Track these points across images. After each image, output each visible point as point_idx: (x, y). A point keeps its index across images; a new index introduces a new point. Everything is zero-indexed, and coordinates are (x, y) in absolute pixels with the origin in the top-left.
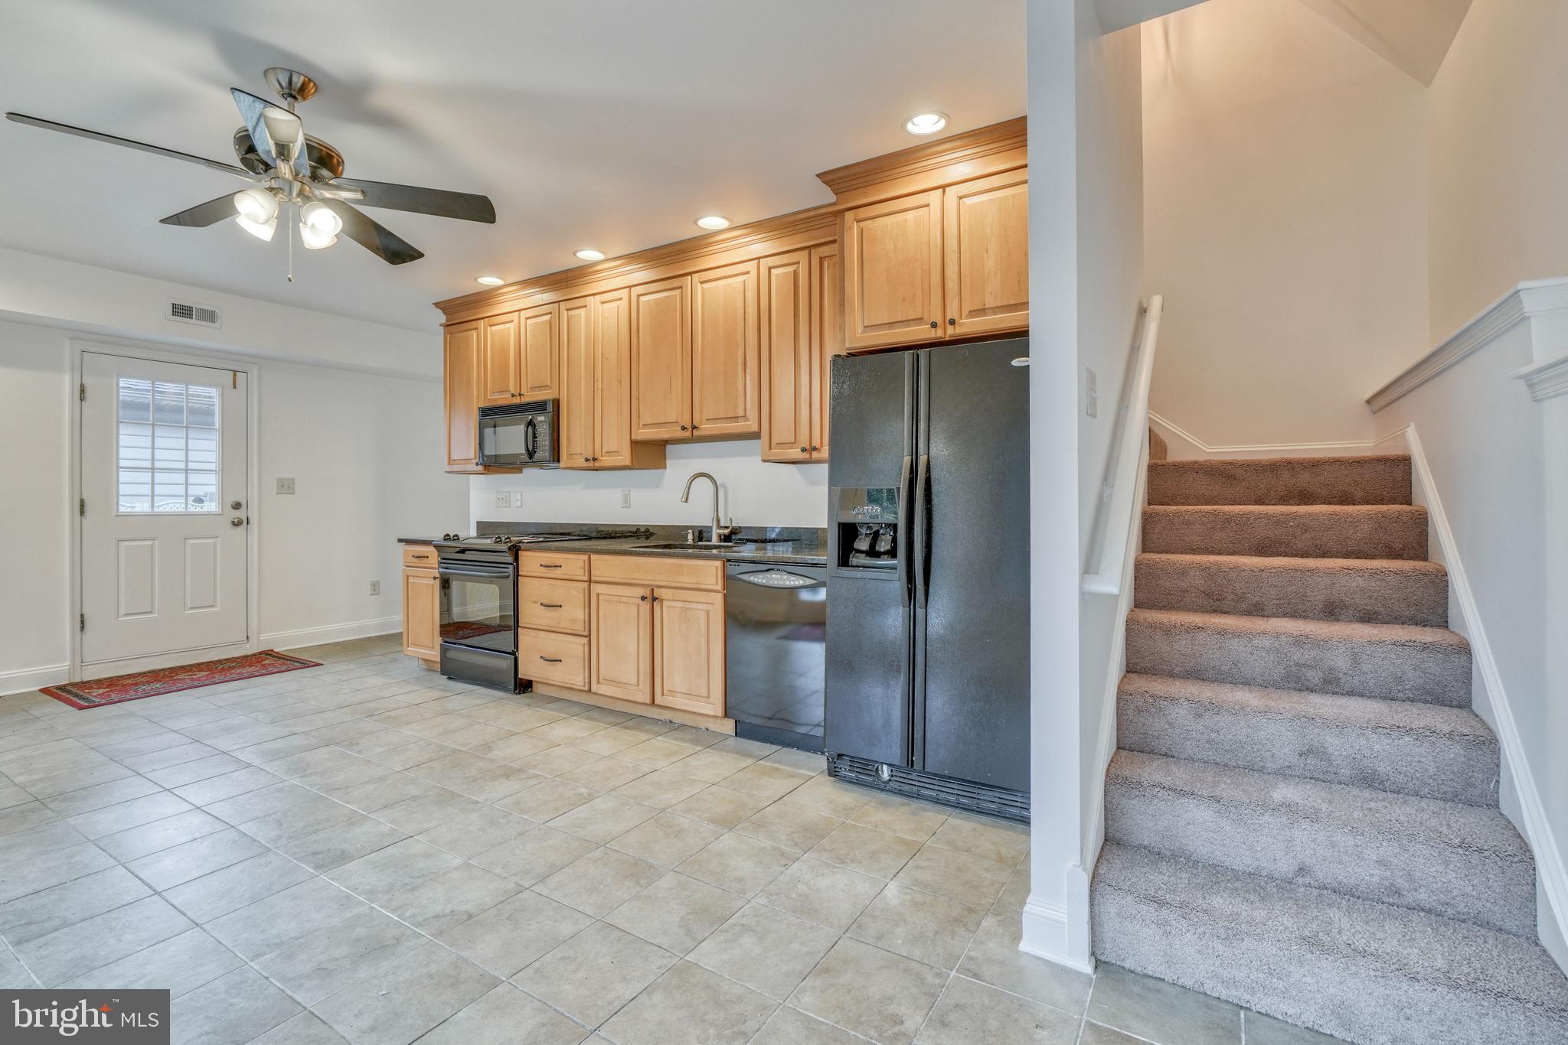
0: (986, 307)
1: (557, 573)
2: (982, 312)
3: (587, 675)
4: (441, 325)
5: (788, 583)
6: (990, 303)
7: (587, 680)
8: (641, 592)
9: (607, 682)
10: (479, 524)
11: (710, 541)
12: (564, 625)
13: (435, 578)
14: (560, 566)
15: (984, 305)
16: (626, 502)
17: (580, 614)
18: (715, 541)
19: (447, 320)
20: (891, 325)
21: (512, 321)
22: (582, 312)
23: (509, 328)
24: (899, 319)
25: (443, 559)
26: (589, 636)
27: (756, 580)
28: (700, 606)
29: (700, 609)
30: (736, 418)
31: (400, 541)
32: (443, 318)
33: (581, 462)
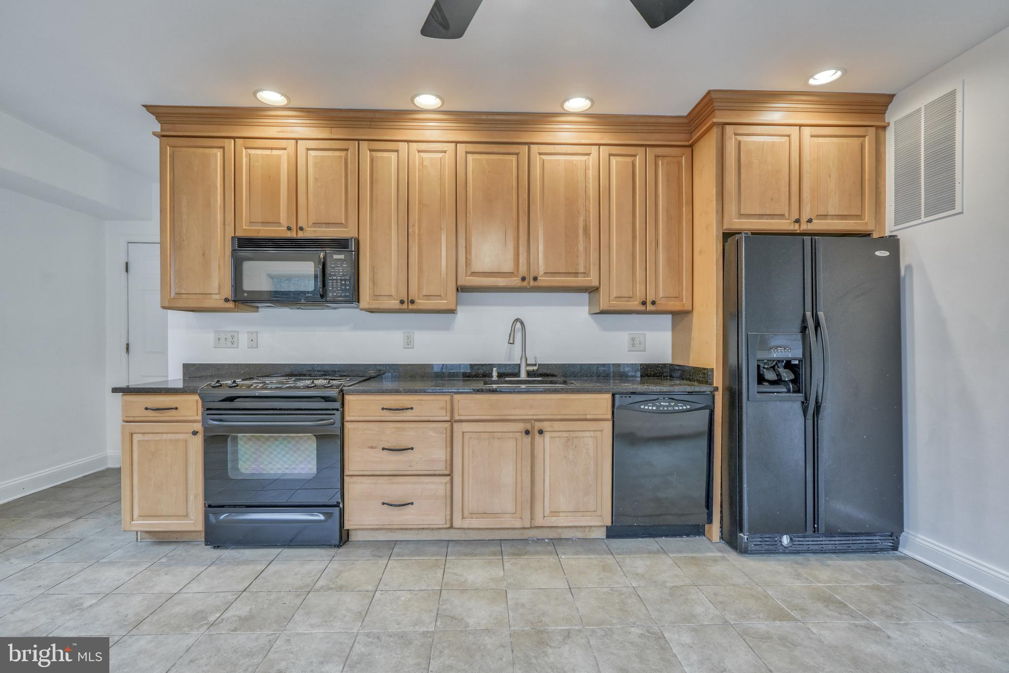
0: (829, 214)
1: (406, 416)
2: (825, 216)
3: (448, 513)
4: (154, 134)
5: (677, 408)
6: (832, 212)
7: (448, 518)
8: (521, 427)
9: (474, 516)
10: (187, 367)
11: (519, 377)
12: (421, 468)
13: (195, 433)
14: (412, 408)
15: (828, 212)
16: (409, 343)
17: (440, 454)
18: (523, 376)
19: (162, 130)
20: (761, 216)
21: (285, 149)
22: (393, 155)
23: (279, 157)
24: (768, 213)
25: (208, 409)
26: (450, 475)
27: (646, 407)
28: (587, 434)
29: (588, 437)
30: (576, 274)
31: (115, 390)
32: (158, 128)
33: (394, 304)
